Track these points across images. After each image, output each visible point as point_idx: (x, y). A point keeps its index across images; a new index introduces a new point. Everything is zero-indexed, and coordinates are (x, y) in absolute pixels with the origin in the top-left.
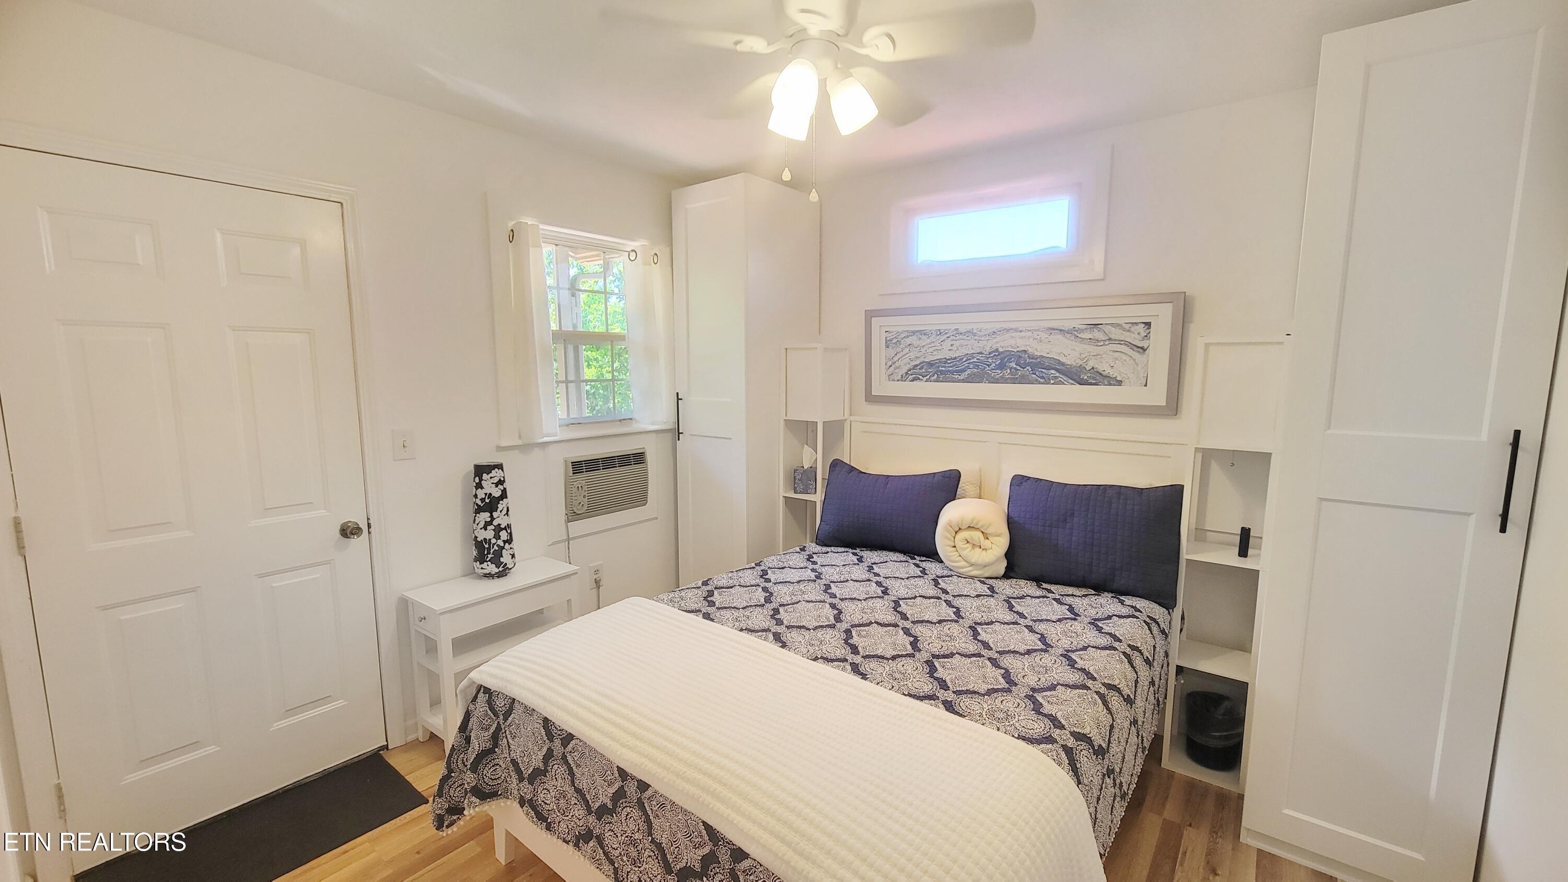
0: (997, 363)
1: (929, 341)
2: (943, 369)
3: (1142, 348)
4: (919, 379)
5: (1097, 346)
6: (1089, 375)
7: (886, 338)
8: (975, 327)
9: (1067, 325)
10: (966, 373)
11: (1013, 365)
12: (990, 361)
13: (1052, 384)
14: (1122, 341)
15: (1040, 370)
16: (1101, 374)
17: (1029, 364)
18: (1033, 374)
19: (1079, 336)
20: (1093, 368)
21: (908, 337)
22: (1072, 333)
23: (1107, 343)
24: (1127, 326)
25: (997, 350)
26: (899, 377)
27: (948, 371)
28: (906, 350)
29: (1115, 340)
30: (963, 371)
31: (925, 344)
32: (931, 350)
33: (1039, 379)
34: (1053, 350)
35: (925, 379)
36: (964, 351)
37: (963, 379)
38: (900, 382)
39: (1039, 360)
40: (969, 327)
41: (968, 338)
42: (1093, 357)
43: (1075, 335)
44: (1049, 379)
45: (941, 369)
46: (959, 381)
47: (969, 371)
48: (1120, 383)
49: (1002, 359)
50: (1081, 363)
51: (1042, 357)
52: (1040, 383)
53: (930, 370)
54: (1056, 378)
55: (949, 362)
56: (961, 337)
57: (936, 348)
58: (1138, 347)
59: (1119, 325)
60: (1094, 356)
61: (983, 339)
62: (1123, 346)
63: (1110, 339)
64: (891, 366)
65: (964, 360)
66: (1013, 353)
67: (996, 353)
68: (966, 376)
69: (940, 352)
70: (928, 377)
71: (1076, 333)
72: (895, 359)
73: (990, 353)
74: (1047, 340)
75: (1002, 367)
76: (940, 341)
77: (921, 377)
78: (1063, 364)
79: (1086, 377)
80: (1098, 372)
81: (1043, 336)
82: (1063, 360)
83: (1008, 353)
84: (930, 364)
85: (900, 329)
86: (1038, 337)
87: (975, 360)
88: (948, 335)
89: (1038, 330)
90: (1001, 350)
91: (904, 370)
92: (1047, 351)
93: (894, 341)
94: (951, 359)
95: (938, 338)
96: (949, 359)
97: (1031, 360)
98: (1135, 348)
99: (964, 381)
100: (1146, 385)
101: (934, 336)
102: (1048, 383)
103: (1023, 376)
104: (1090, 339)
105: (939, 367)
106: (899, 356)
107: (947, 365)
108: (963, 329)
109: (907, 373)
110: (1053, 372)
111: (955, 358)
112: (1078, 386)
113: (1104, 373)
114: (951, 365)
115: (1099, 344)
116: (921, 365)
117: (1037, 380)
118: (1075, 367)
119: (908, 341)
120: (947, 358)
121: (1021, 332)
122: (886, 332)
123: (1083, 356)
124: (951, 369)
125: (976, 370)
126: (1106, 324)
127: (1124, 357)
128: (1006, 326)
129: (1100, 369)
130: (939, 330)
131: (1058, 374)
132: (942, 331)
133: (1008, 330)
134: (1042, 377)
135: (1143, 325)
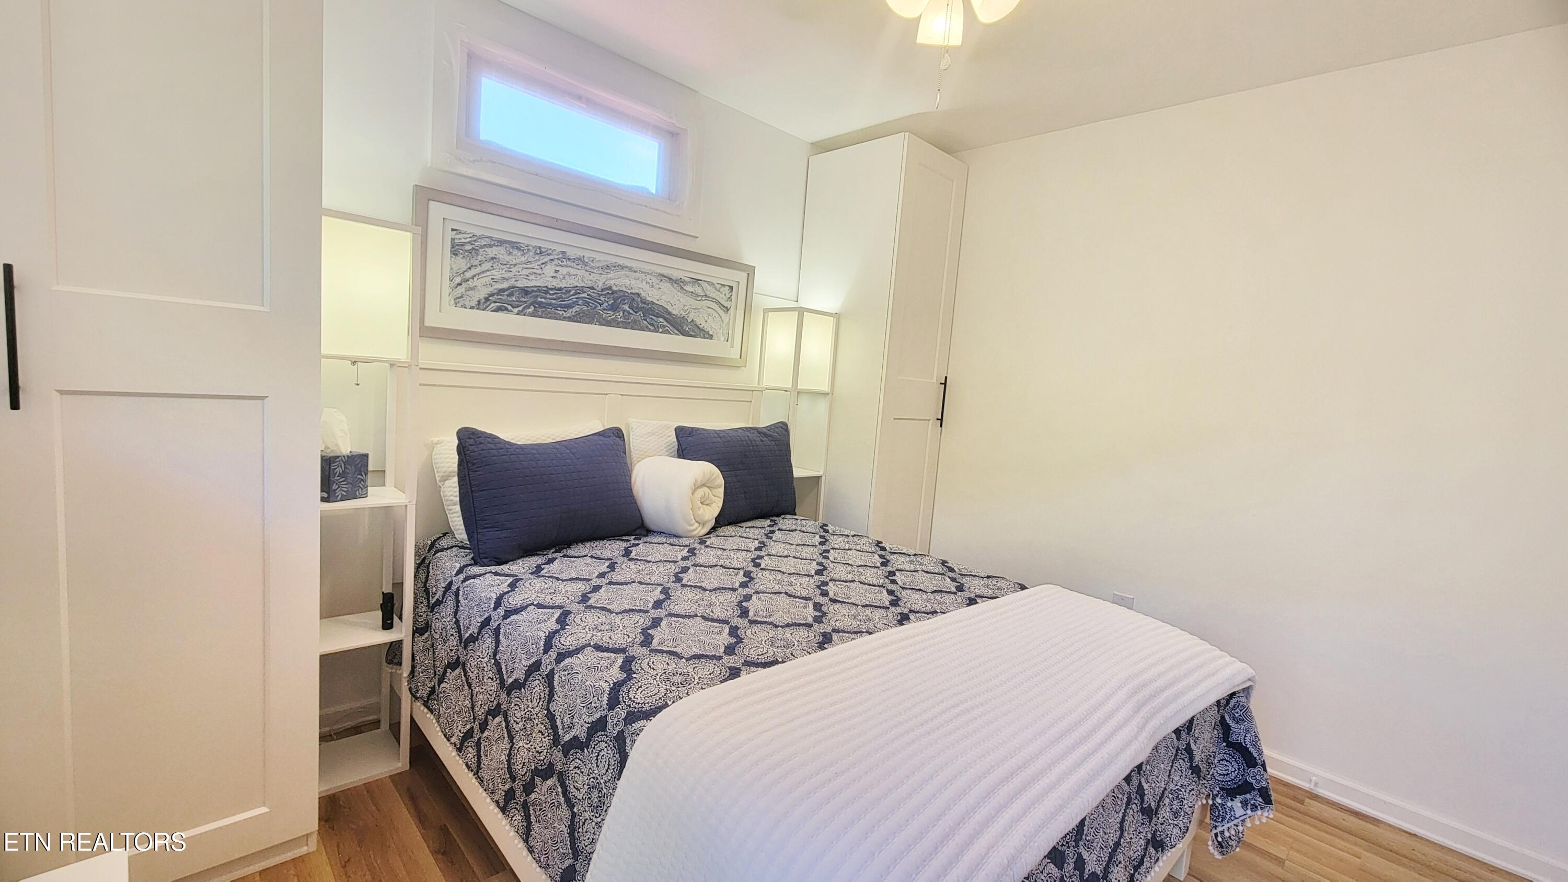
0: (610, 303)
1: (523, 259)
2: (543, 300)
3: (726, 308)
4: (506, 309)
5: (696, 300)
6: (690, 327)
7: (453, 239)
8: (587, 254)
9: (676, 275)
10: (574, 310)
11: (626, 307)
12: (603, 299)
13: (661, 333)
14: (714, 299)
15: (650, 316)
16: (698, 327)
17: (641, 309)
18: (644, 319)
19: (684, 288)
20: (693, 321)
21: (490, 246)
22: (678, 283)
23: (703, 299)
24: (718, 286)
25: (610, 288)
26: (474, 303)
27: (550, 304)
28: (487, 266)
29: (709, 297)
30: (569, 307)
31: (518, 261)
32: (525, 272)
33: (650, 327)
34: (663, 297)
35: (516, 310)
36: (572, 281)
37: (570, 317)
38: (475, 310)
39: (650, 306)
40: (580, 253)
41: (578, 267)
42: (693, 311)
43: (681, 286)
44: (658, 328)
45: (539, 300)
46: (564, 319)
47: (577, 308)
48: (711, 337)
49: (615, 299)
50: (684, 314)
51: (653, 303)
52: (650, 330)
53: (523, 299)
54: (664, 326)
55: (551, 292)
56: (569, 263)
57: (534, 271)
58: (724, 306)
59: (713, 284)
60: (694, 309)
61: (595, 271)
62: (714, 304)
63: (706, 296)
64: (460, 284)
65: (572, 293)
66: (626, 294)
67: (609, 291)
68: (573, 314)
69: (539, 277)
70: (520, 308)
71: (682, 284)
72: (468, 275)
73: (602, 290)
74: (658, 286)
75: (614, 308)
76: (539, 263)
77: (509, 307)
78: (670, 314)
79: (687, 329)
80: (696, 325)
81: (655, 280)
82: (670, 309)
83: (621, 294)
84: (525, 291)
85: (478, 232)
86: (651, 282)
87: (585, 295)
88: (551, 257)
89: (651, 274)
90: (614, 288)
91: (482, 293)
92: (657, 297)
93: (468, 247)
94: (555, 289)
95: (537, 257)
96: (552, 289)
97: (643, 305)
98: (722, 308)
99: (570, 319)
100: (727, 341)
101: (531, 254)
102: (657, 332)
103: (635, 321)
104: (692, 292)
105: (537, 296)
106: (473, 272)
107: (548, 296)
108: (571, 253)
109: (487, 299)
110: (661, 320)
111: (560, 289)
112: (681, 337)
113: (701, 327)
114: (554, 296)
115: (698, 299)
116: (511, 290)
117: (647, 327)
118: (679, 318)
119: (492, 252)
120: (549, 287)
121: (635, 272)
122: (453, 230)
123: (686, 308)
124: (553, 301)
125: (585, 308)
126: (704, 281)
127: (715, 314)
128: (621, 262)
129: (698, 323)
130: (540, 248)
131: (665, 323)
132: (543, 250)
133: (622, 267)
134: (652, 325)
135: (728, 288)
